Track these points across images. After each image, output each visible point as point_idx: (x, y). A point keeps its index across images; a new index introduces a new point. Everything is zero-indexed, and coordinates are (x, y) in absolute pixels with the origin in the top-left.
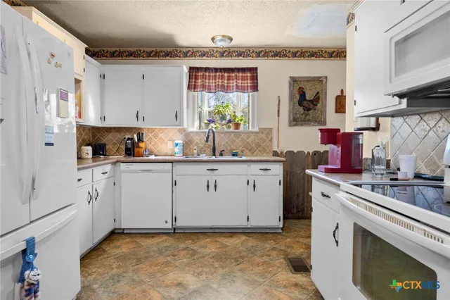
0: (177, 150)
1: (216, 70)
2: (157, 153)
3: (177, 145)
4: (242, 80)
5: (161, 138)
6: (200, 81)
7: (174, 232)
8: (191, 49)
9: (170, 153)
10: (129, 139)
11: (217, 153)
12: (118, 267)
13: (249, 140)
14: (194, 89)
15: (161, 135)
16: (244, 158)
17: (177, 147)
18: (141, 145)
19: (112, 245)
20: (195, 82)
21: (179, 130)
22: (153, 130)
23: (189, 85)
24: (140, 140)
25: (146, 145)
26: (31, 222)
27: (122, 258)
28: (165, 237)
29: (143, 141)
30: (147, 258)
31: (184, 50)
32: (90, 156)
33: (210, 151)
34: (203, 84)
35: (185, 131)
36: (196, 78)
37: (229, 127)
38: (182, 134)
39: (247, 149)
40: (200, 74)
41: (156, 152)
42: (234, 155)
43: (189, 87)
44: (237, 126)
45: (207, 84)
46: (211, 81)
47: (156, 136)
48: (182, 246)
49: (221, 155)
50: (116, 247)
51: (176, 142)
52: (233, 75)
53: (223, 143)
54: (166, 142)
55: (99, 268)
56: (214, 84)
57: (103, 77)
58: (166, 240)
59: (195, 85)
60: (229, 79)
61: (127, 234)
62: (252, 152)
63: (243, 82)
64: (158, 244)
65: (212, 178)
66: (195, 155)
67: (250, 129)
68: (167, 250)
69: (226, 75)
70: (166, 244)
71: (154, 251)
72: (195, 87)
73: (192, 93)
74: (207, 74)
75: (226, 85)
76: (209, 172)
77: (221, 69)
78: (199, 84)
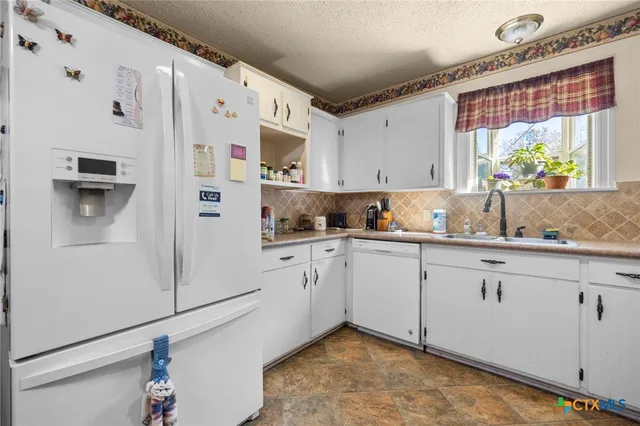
0: (436, 223)
1: (509, 87)
2: (409, 227)
3: (436, 216)
4: (569, 92)
5: (414, 205)
6: (477, 112)
7: (424, 351)
8: (460, 67)
9: (427, 227)
10: (372, 207)
11: (511, 230)
12: (326, 386)
13: (590, 209)
14: (467, 126)
15: (414, 201)
16: (571, 245)
17: (437, 219)
18: (386, 215)
19: (336, 345)
20: (468, 116)
21: (441, 194)
22: (401, 196)
23: (457, 123)
24: (385, 208)
25: (392, 214)
26: (176, 313)
27: (338, 372)
28: (408, 356)
29: (388, 211)
30: (368, 384)
31: (450, 71)
32: (324, 227)
33: (496, 227)
34: (483, 116)
35: (450, 194)
36: (470, 109)
37: (540, 185)
38: (445, 199)
39: (583, 225)
40: (477, 101)
41: (406, 225)
42: (548, 237)
43: (458, 126)
44: (559, 182)
45: (491, 115)
46: (499, 109)
47: (407, 203)
48: (429, 383)
49: (519, 234)
50: (340, 350)
51: (436, 211)
52: (548, 87)
53: (525, 214)
54: (422, 212)
55: (306, 375)
56: (505, 113)
57: (341, 133)
58: (408, 361)
59: (468, 121)
60: (537, 96)
61: (360, 332)
62: (598, 232)
63: (574, 94)
64: (393, 364)
65: (493, 278)
66: (467, 233)
67: (593, 186)
68: (401, 382)
69: (531, 91)
70: (403, 370)
71: (382, 376)
72: (469, 123)
73: (461, 135)
74: (492, 98)
75: (530, 109)
76: (485, 266)
77: (518, 83)
78: (476, 117)
